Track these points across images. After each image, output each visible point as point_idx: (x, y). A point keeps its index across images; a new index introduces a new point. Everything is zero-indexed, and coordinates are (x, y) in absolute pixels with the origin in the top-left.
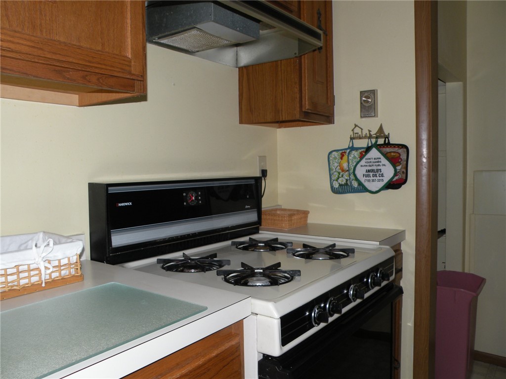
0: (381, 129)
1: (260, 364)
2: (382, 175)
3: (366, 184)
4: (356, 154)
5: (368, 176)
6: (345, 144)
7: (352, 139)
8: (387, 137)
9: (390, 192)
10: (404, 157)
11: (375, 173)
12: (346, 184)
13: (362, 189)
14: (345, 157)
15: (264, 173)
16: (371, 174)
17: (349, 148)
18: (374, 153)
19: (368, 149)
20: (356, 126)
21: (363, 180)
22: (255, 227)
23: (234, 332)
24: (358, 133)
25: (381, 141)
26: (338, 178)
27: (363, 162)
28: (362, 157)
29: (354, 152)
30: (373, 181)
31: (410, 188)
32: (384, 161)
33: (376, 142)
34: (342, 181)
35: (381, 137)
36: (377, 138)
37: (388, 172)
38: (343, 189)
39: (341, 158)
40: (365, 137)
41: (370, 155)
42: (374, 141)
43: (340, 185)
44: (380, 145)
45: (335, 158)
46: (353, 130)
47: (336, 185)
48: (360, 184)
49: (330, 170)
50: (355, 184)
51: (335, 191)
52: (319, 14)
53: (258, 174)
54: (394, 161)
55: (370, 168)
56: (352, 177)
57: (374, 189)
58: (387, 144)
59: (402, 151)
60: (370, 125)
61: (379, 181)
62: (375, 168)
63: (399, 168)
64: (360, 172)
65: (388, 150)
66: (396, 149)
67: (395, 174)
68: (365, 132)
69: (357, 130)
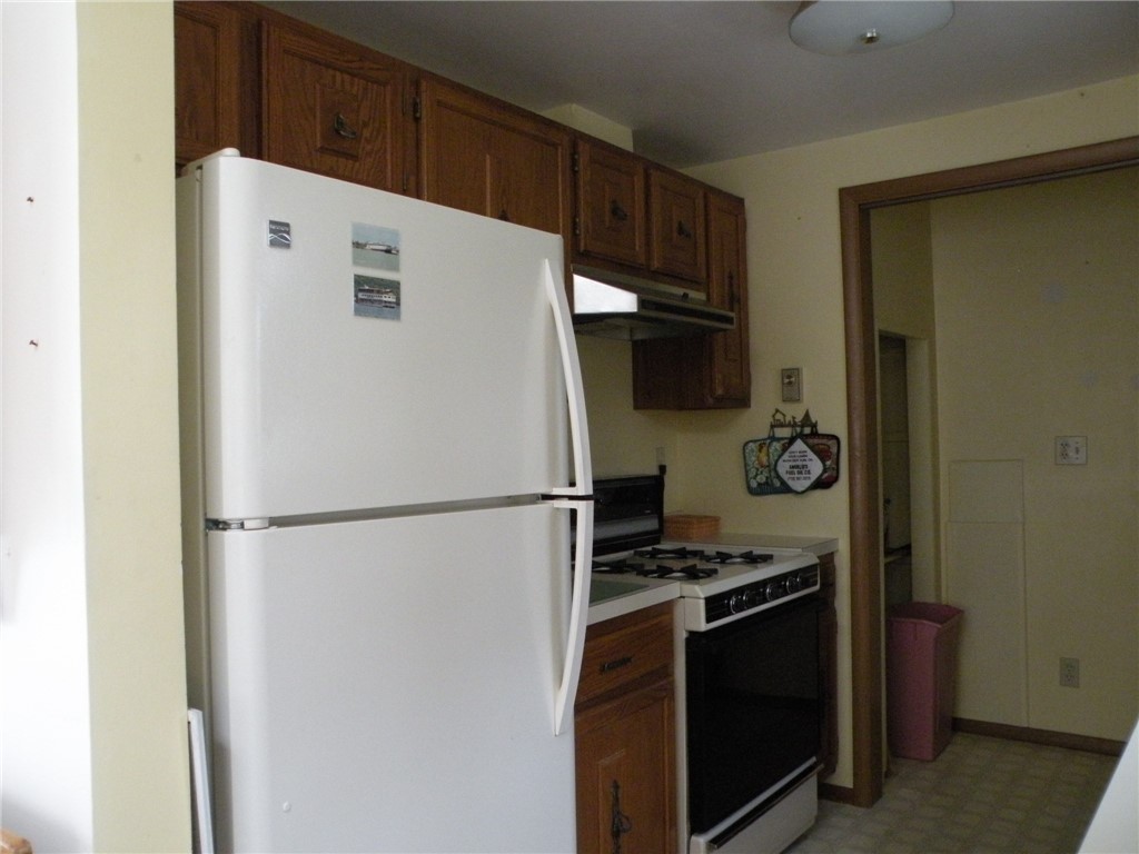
0: (807, 415)
1: (688, 641)
2: (809, 472)
3: (790, 483)
4: (777, 446)
5: (791, 473)
6: (764, 434)
7: (772, 426)
8: (814, 426)
9: (818, 493)
10: (834, 450)
11: (801, 469)
12: (767, 483)
13: (786, 489)
14: (765, 449)
15: (663, 469)
16: (796, 470)
17: (769, 438)
18: (799, 445)
19: (792, 440)
20: (777, 411)
21: (785, 477)
22: (655, 536)
24: (784, 415)
25: (807, 430)
26: (757, 475)
27: (786, 456)
28: (785, 449)
29: (774, 443)
30: (798, 479)
31: (841, 487)
32: (811, 455)
33: (802, 431)
34: (762, 478)
35: (808, 426)
36: (802, 426)
37: (816, 468)
38: (764, 489)
39: (760, 451)
40: (789, 425)
41: (793, 448)
42: (798, 429)
43: (759, 484)
44: (807, 435)
45: (752, 450)
46: (774, 416)
47: (754, 484)
48: (783, 483)
49: (746, 465)
50: (778, 484)
51: (752, 492)
52: (731, 277)
53: (655, 472)
54: (823, 455)
55: (794, 464)
56: (773, 474)
57: (800, 489)
58: (814, 434)
59: (832, 443)
60: (795, 412)
61: (805, 478)
62: (799, 463)
63: (828, 463)
64: (783, 468)
65: (816, 441)
66: (824, 441)
67: (825, 471)
68: (788, 419)
69: (779, 416)
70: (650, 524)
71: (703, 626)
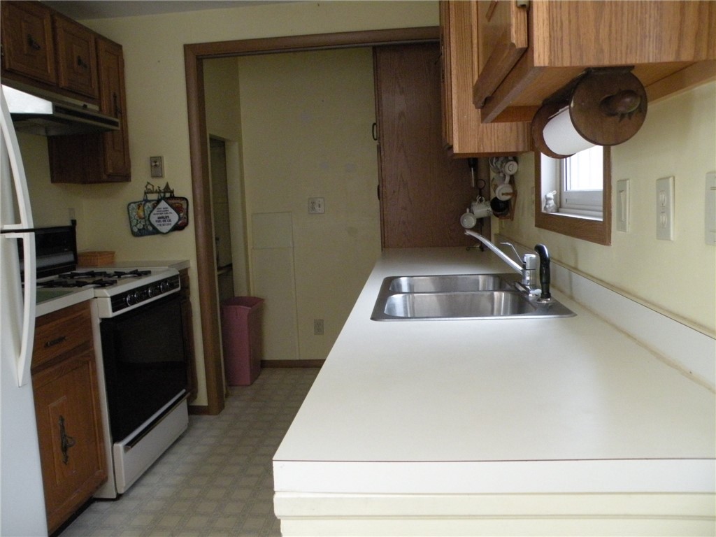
0: (167, 186)
1: (101, 324)
2: (170, 221)
3: (159, 228)
4: (149, 205)
5: (159, 221)
6: (140, 197)
7: (146, 193)
8: (172, 192)
9: (177, 233)
10: (185, 207)
11: (165, 219)
12: (144, 229)
13: (156, 232)
14: (141, 208)
15: (74, 222)
16: (162, 220)
17: (144, 200)
18: (163, 204)
19: (158, 201)
20: (148, 183)
21: (156, 224)
22: (72, 265)
23: (85, 305)
24: (153, 186)
25: (168, 195)
26: (137, 224)
27: (155, 211)
28: (154, 207)
29: (148, 204)
30: (164, 225)
31: (190, 229)
32: (171, 210)
33: (164, 196)
34: (140, 226)
35: (168, 192)
36: (165, 193)
37: (174, 218)
38: (141, 233)
39: (139, 209)
40: (156, 192)
41: (159, 206)
42: (162, 195)
43: (139, 230)
44: (168, 198)
45: (133, 209)
46: (146, 187)
47: (135, 230)
48: (154, 228)
49: (130, 218)
50: (150, 228)
51: (135, 234)
52: (115, 96)
53: (68, 223)
54: (178, 210)
55: (161, 216)
56: (147, 223)
57: (165, 231)
58: (172, 197)
59: (183, 202)
60: (160, 184)
61: (168, 224)
62: (164, 215)
63: (182, 214)
64: (154, 219)
65: (173, 201)
66: (179, 201)
67: (179, 220)
68: (156, 188)
69: (149, 187)
70: (69, 258)
71: (111, 314)
